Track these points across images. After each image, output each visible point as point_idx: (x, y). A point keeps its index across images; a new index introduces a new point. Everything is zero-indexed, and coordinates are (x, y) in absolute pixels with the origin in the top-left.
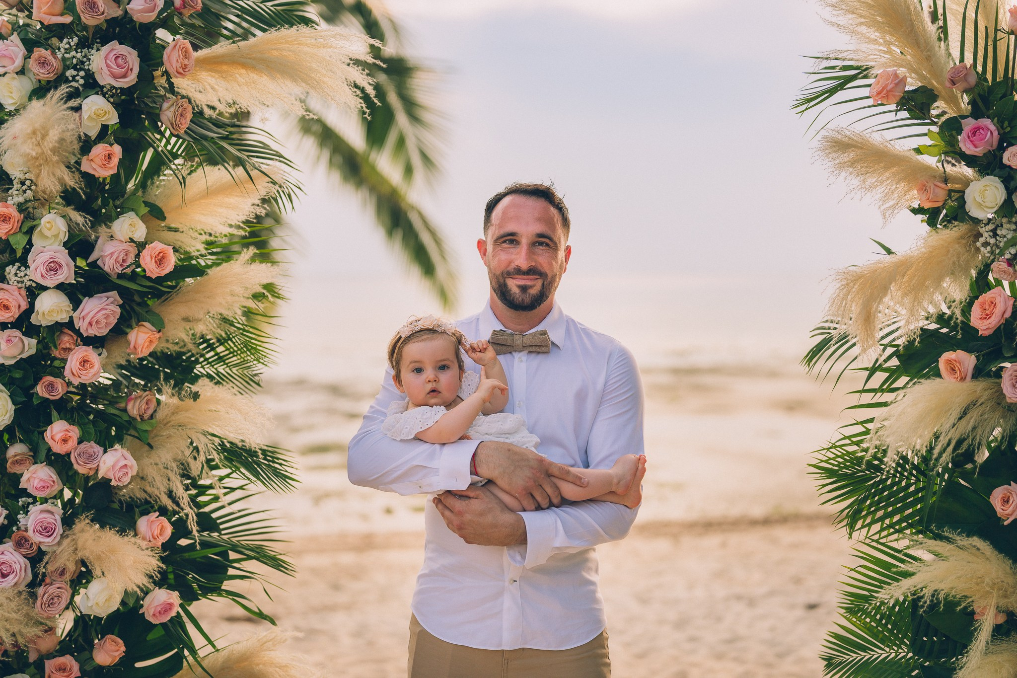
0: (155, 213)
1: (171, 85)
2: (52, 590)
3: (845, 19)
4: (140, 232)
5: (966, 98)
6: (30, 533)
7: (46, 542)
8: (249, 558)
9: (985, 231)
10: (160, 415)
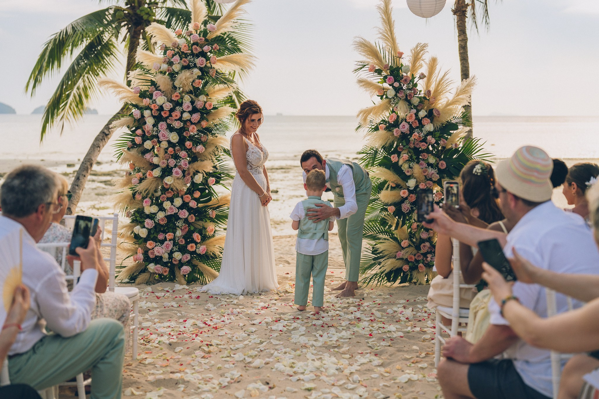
0: (207, 95)
1: (211, 66)
2: (187, 177)
3: (363, 54)
4: (205, 100)
5: (388, 71)
6: (182, 165)
7: (186, 168)
8: (226, 176)
9: (392, 100)
10: (208, 141)
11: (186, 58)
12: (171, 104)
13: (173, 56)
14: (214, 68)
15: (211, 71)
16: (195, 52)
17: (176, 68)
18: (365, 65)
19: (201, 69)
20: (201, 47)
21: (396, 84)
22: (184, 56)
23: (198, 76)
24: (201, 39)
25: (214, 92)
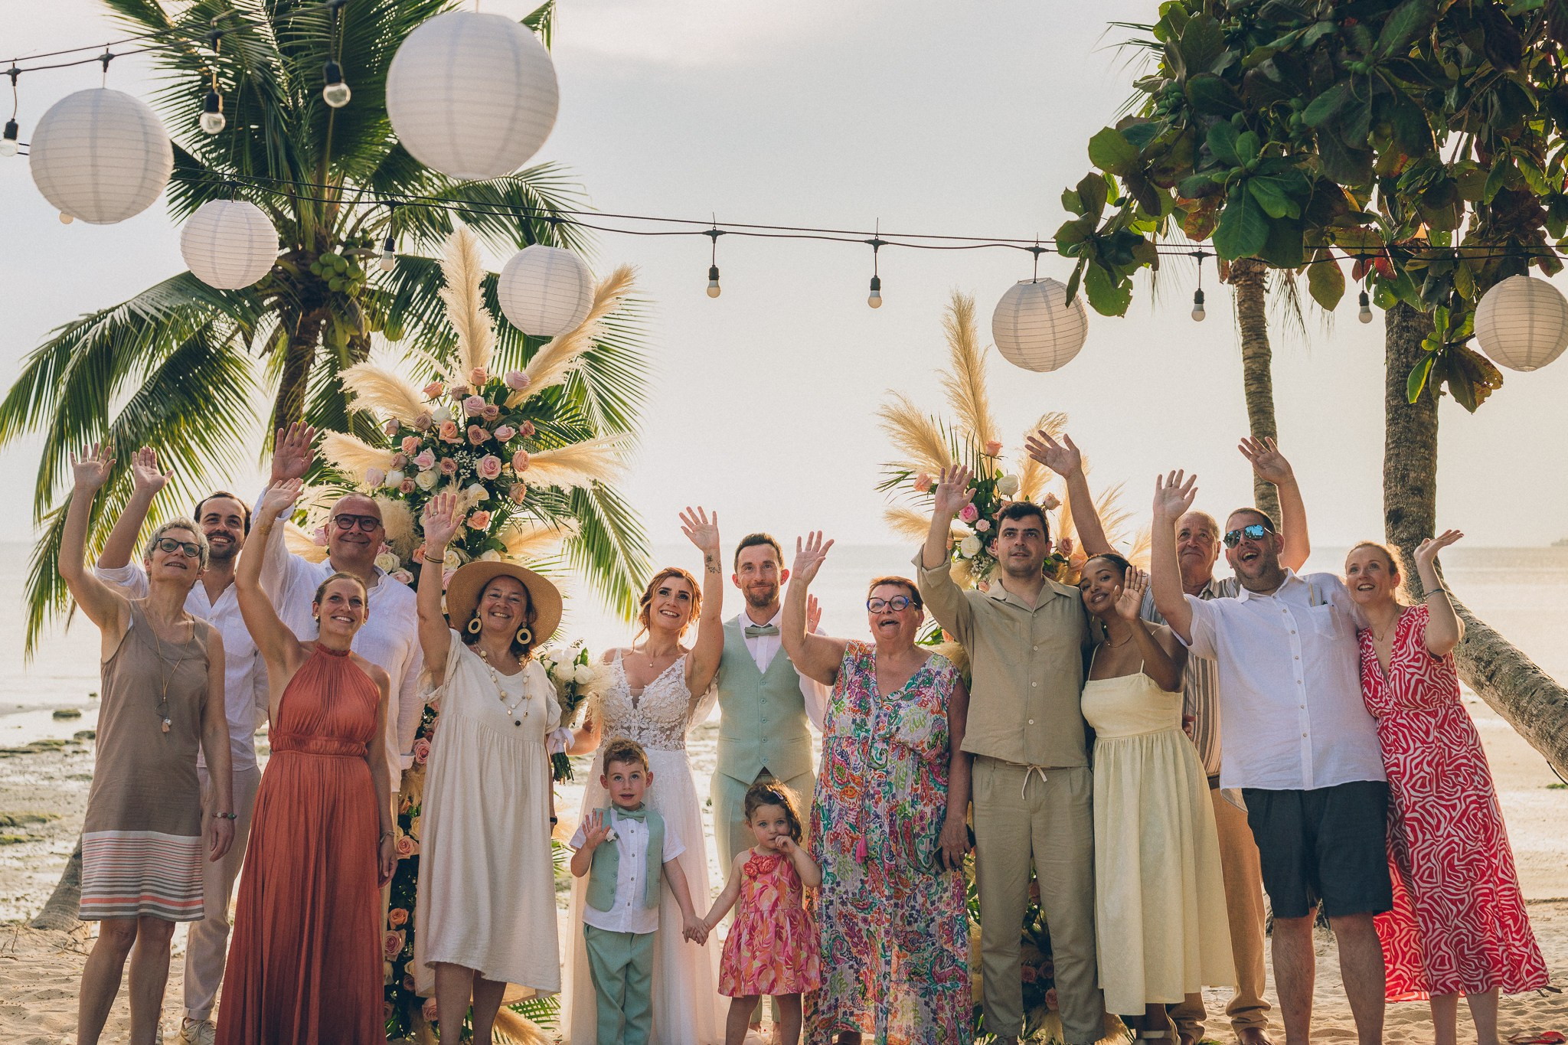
11: (452, 456)
12: (409, 574)
13: (419, 450)
14: (522, 481)
15: (513, 488)
16: (473, 442)
17: (425, 480)
18: (908, 474)
19: (489, 485)
20: (490, 428)
21: (984, 525)
22: (445, 450)
23: (481, 503)
24: (489, 410)
25: (520, 542)
